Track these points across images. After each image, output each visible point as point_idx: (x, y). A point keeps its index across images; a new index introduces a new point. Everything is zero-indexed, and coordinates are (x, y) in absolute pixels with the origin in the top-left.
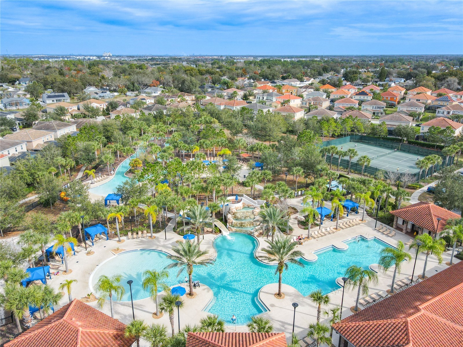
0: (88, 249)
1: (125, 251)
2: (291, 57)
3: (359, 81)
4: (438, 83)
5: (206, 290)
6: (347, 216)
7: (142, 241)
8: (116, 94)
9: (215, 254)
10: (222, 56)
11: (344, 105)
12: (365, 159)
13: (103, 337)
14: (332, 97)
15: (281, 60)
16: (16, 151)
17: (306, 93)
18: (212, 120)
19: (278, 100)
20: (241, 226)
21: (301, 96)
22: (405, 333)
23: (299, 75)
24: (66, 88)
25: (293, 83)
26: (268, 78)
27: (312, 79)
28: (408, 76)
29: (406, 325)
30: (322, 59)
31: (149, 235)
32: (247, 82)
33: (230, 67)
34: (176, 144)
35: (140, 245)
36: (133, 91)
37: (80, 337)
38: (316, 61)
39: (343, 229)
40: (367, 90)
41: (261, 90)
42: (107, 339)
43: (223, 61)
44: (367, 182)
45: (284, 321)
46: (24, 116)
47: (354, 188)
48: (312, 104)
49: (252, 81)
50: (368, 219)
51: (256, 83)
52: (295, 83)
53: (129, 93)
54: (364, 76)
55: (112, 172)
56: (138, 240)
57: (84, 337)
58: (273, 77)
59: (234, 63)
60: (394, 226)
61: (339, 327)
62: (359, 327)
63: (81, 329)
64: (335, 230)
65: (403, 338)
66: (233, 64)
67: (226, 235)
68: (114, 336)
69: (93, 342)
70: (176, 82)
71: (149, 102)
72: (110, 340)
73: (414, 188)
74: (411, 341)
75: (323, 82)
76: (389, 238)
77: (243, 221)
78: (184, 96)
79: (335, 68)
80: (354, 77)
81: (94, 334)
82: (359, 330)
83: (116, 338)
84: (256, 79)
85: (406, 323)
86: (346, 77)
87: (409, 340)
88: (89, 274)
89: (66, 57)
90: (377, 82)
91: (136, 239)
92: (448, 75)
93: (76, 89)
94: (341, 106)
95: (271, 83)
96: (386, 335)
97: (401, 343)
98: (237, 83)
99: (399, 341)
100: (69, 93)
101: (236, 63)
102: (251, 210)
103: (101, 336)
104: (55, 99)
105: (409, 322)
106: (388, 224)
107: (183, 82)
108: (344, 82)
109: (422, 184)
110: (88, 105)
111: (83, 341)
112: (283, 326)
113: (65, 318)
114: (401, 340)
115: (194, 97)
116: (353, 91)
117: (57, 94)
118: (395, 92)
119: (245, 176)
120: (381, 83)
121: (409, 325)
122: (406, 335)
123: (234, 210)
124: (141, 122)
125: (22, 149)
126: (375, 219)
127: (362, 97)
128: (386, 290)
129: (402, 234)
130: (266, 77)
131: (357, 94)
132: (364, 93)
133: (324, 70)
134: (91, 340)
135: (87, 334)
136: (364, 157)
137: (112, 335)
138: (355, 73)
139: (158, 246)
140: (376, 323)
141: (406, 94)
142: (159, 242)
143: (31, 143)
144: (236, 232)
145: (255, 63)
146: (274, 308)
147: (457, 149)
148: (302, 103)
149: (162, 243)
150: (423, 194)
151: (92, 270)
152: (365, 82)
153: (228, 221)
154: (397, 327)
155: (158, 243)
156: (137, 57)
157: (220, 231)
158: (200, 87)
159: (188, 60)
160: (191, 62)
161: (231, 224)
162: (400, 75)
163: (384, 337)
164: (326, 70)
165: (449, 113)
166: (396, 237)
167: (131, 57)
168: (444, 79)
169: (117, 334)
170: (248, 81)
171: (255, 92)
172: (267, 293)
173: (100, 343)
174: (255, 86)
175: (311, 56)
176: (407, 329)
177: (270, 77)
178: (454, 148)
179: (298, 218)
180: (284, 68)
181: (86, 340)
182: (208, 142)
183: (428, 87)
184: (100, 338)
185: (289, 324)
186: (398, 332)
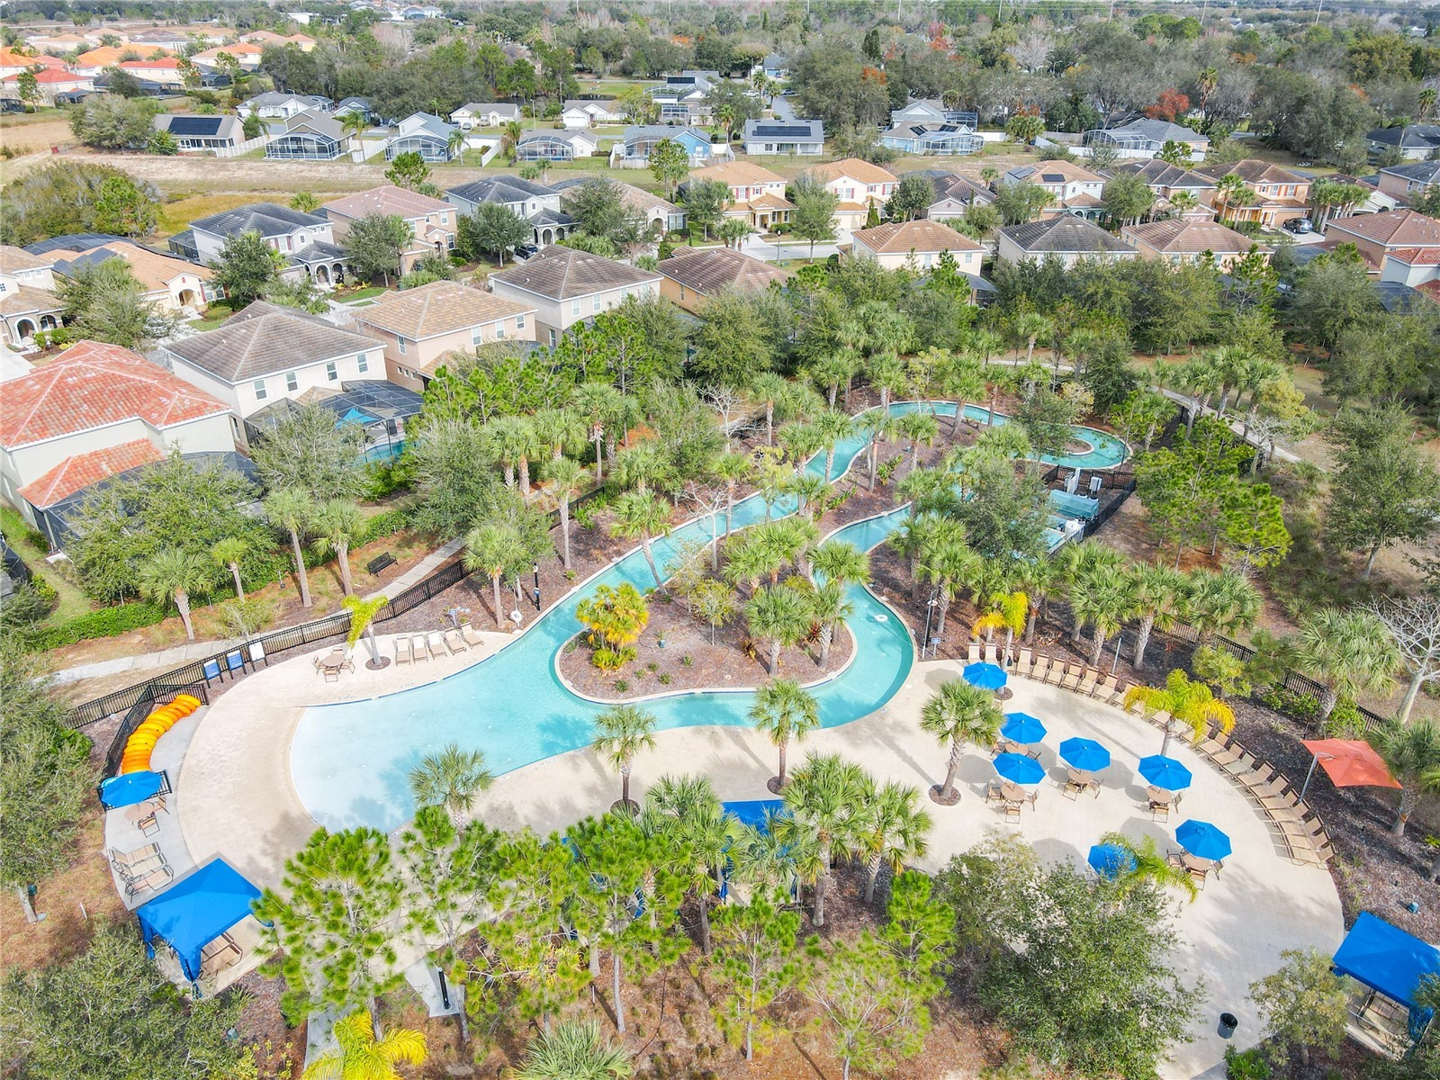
8: (995, 137)
16: (333, 376)
71: (1079, 192)
78: (1260, 177)
104: (775, 141)
115: (1303, 189)
117: (788, 123)
125: (363, 368)
143: (415, 348)
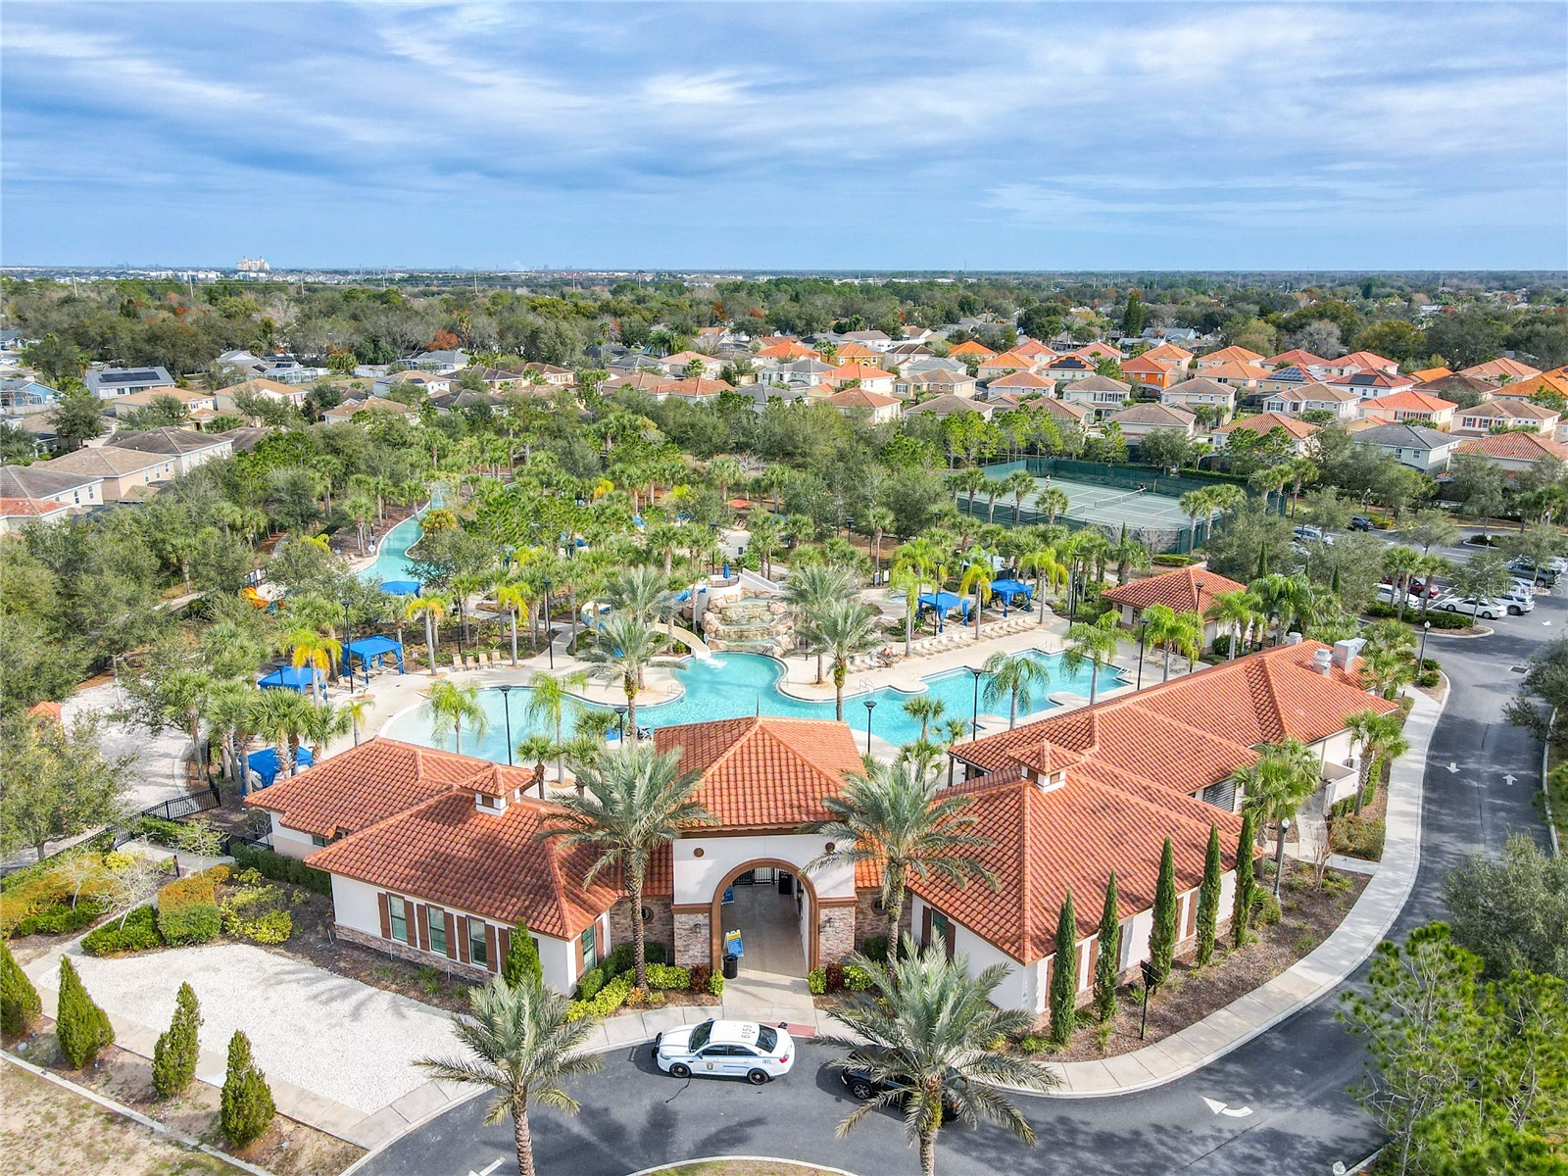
2: (865, 275)
3: (1064, 337)
4: (1286, 338)
6: (1004, 616)
7: (491, 674)
8: (321, 371)
10: (641, 272)
11: (1015, 392)
12: (1056, 496)
14: (982, 375)
15: (832, 282)
16: (78, 500)
17: (906, 365)
18: (638, 422)
19: (824, 381)
20: (741, 637)
21: (894, 371)
22: (1087, 734)
23: (889, 320)
24: (161, 352)
25: (869, 343)
26: (793, 330)
27: (928, 332)
28: (1207, 323)
29: (1089, 722)
30: (960, 280)
31: (511, 662)
32: (728, 339)
33: (672, 301)
34: (544, 478)
35: (489, 679)
36: (373, 362)
37: (422, 763)
38: (940, 285)
39: (992, 638)
40: (1083, 355)
41: (775, 359)
43: (645, 284)
44: (1051, 534)
46: (57, 422)
47: (1018, 547)
48: (925, 388)
49: (745, 338)
50: (1054, 620)
51: (759, 340)
52: (877, 342)
53: (362, 370)
54: (1079, 323)
57: (429, 765)
58: (809, 324)
59: (682, 290)
63: (420, 752)
64: (971, 641)
66: (681, 293)
67: (704, 658)
70: (510, 335)
71: (437, 388)
74: (1097, 744)
75: (959, 338)
77: (744, 628)
78: (542, 372)
79: (995, 302)
80: (1050, 323)
81: (449, 763)
82: (1002, 746)
84: (755, 332)
85: (1091, 718)
86: (1028, 325)
87: (1094, 741)
89: (113, 274)
90: (1117, 340)
91: (476, 669)
92: (1313, 317)
93: (194, 354)
94: (1006, 395)
95: (804, 341)
98: (699, 341)
100: (171, 369)
101: (691, 290)
103: (461, 768)
104: (126, 386)
105: (1097, 716)
107: (534, 335)
108: (1023, 340)
110: (249, 394)
111: (429, 771)
114: (1079, 745)
115: (571, 376)
116: (1043, 359)
117: (131, 371)
118: (1163, 362)
120: (1129, 341)
121: (1096, 721)
123: (721, 603)
124: (430, 430)
125: (92, 496)
126: (1068, 619)
127: (1068, 374)
130: (785, 326)
131: (1052, 366)
132: (1071, 364)
133: (963, 309)
136: (1053, 493)
138: (1055, 312)
140: (1035, 730)
141: (1193, 366)
143: (115, 483)
144: (728, 651)
145: (752, 290)
147: (1287, 473)
148: (897, 389)
151: (380, 724)
152: (1083, 336)
153: (707, 628)
154: (1074, 728)
156: (358, 273)
157: (688, 650)
158: (586, 353)
159: (532, 283)
160: (542, 286)
161: (713, 634)
162: (1184, 321)
164: (967, 307)
165: (1295, 407)
167: (336, 272)
168: (1302, 326)
170: (732, 338)
171: (756, 362)
174: (755, 350)
175: (925, 274)
176: (1092, 727)
177: (800, 324)
178: (1280, 471)
179: (882, 621)
180: (840, 301)
182: (633, 470)
183: (1256, 349)
185: (861, 744)
186: (1074, 734)
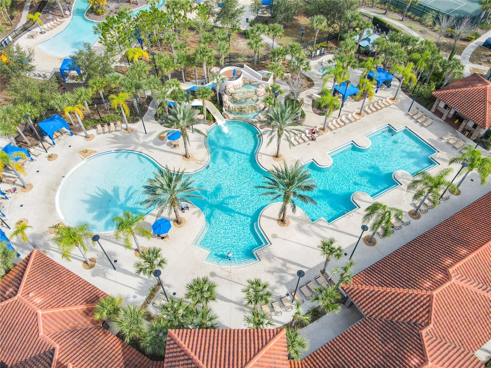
0: (50, 152)
1: (96, 154)
5: (196, 215)
6: (376, 92)
7: (116, 137)
9: (208, 157)
13: (70, 316)
20: (241, 111)
22: (427, 310)
29: (429, 300)
31: (124, 126)
35: (114, 143)
37: (41, 322)
39: (368, 113)
42: (76, 318)
45: (286, 258)
50: (402, 96)
55: (67, 12)
56: (111, 135)
57: (46, 321)
60: (433, 110)
61: (350, 289)
62: (374, 292)
63: (40, 312)
64: (357, 117)
65: (424, 315)
67: (222, 125)
68: (84, 312)
69: (58, 325)
72: (79, 318)
73: (468, 40)
74: (432, 322)
76: (423, 128)
77: (243, 106)
81: (59, 315)
82: (373, 296)
83: (87, 314)
85: (431, 297)
87: (430, 319)
88: (55, 190)
91: (108, 134)
96: (403, 308)
97: (420, 321)
99: (418, 318)
102: (253, 89)
103: (67, 316)
105: (435, 296)
106: (426, 106)
109: (479, 31)
111: (46, 327)
112: (284, 265)
113: (19, 295)
114: (421, 318)
119: (247, 19)
121: (434, 300)
122: (428, 312)
123: (232, 90)
126: (410, 96)
128: (408, 211)
129: (441, 122)
134: (55, 323)
135: (50, 316)
137: (81, 312)
139: (137, 144)
140: (394, 291)
142: (138, 137)
144: (234, 121)
146: (275, 240)
149: (142, 140)
150: (477, 49)
151: (58, 184)
153: (224, 104)
154: (419, 301)
155: (137, 141)
157: (214, 120)
161: (227, 109)
163: (400, 310)
166: (432, 126)
169: (87, 309)
172: (269, 218)
173: (68, 324)
176: (430, 306)
179: (313, 97)
181: (49, 324)
184: (67, 319)
185: (292, 263)
186: (418, 306)
